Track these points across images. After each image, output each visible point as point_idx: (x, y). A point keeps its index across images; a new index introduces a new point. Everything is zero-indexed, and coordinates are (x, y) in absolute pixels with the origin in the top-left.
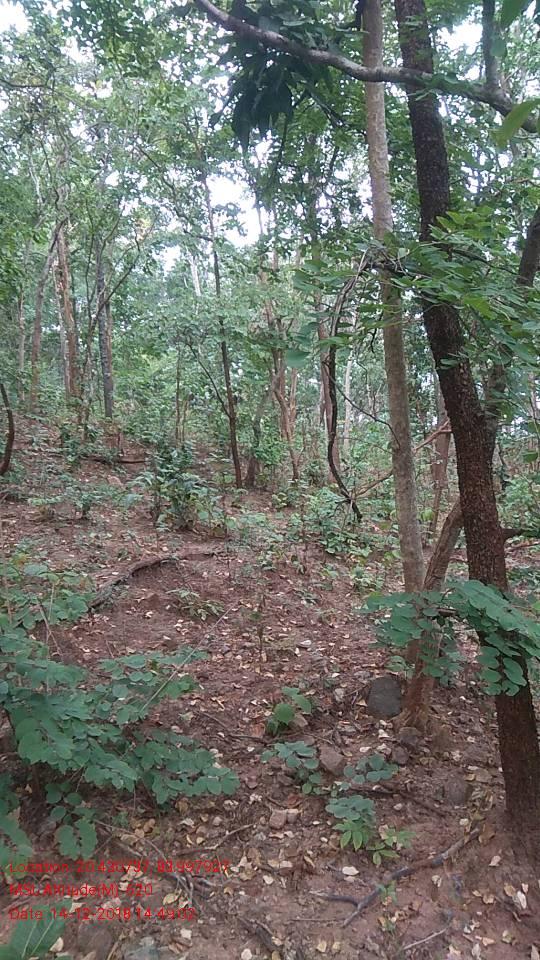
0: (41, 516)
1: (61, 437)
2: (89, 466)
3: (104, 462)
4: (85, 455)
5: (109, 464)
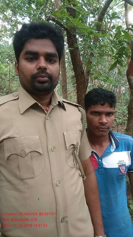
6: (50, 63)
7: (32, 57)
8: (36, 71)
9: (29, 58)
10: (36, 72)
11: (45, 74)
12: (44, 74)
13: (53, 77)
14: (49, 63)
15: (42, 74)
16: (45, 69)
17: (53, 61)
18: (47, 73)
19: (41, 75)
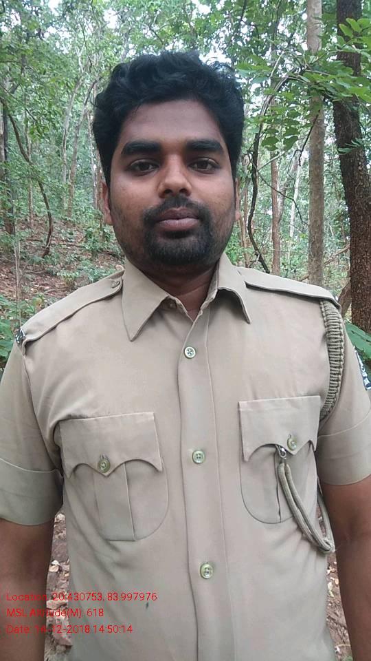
0: (66, 286)
1: (86, 237)
2: (104, 258)
3: (114, 256)
4: (101, 249)
5: (118, 257)
6: (198, 171)
7: (143, 161)
8: (155, 202)
9: (136, 165)
10: (157, 204)
11: (184, 207)
12: (181, 207)
13: (213, 215)
14: (196, 172)
15: (175, 209)
16: (184, 191)
17: (209, 167)
18: (190, 205)
19: (172, 211)
